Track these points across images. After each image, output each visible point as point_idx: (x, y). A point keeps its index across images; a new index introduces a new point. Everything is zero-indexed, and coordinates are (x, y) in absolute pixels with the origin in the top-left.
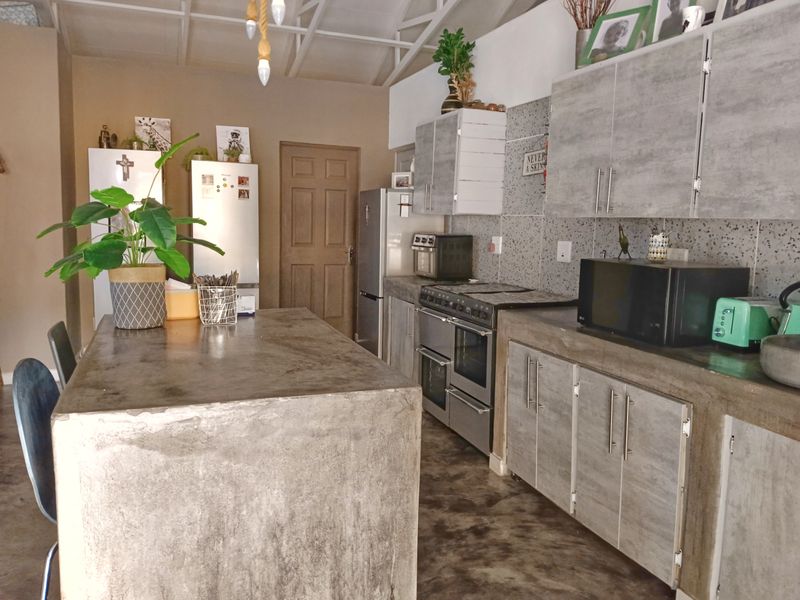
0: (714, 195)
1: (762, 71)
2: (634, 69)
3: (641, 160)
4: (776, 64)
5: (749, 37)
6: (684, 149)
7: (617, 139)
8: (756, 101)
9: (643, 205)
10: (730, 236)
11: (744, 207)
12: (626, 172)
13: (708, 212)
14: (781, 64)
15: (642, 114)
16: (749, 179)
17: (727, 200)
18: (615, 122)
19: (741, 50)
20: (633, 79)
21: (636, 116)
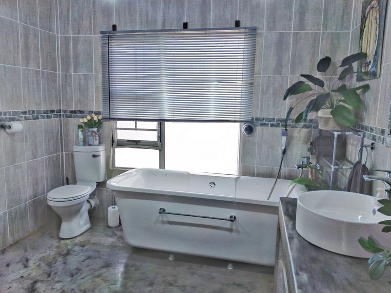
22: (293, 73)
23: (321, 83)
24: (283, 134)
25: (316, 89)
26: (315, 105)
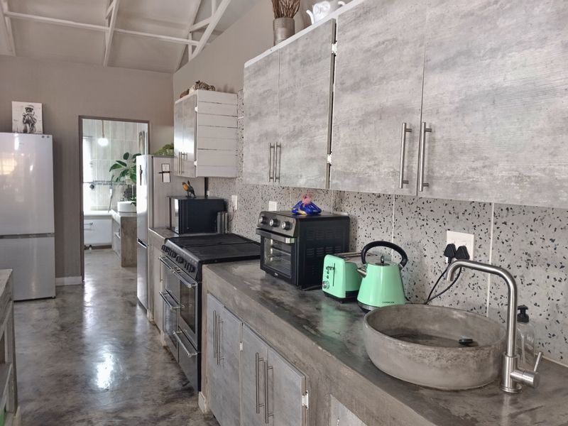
0: (339, 169)
1: (370, 50)
2: (290, 54)
3: (295, 135)
4: (379, 44)
5: (362, 19)
6: (321, 127)
7: (281, 116)
8: (366, 80)
9: (297, 176)
10: (375, 203)
11: (360, 181)
12: (287, 145)
13: (336, 184)
14: (383, 43)
15: (295, 94)
16: (362, 154)
17: (348, 174)
18: (280, 101)
19: (355, 31)
20: (289, 63)
21: (291, 96)
22: (112, 158)
23: (125, 165)
24: (110, 188)
25: (124, 167)
26: (123, 174)
